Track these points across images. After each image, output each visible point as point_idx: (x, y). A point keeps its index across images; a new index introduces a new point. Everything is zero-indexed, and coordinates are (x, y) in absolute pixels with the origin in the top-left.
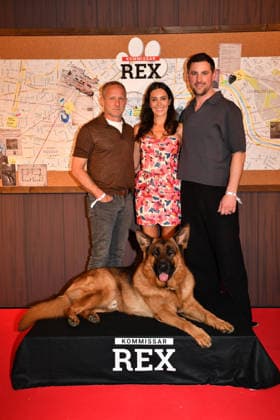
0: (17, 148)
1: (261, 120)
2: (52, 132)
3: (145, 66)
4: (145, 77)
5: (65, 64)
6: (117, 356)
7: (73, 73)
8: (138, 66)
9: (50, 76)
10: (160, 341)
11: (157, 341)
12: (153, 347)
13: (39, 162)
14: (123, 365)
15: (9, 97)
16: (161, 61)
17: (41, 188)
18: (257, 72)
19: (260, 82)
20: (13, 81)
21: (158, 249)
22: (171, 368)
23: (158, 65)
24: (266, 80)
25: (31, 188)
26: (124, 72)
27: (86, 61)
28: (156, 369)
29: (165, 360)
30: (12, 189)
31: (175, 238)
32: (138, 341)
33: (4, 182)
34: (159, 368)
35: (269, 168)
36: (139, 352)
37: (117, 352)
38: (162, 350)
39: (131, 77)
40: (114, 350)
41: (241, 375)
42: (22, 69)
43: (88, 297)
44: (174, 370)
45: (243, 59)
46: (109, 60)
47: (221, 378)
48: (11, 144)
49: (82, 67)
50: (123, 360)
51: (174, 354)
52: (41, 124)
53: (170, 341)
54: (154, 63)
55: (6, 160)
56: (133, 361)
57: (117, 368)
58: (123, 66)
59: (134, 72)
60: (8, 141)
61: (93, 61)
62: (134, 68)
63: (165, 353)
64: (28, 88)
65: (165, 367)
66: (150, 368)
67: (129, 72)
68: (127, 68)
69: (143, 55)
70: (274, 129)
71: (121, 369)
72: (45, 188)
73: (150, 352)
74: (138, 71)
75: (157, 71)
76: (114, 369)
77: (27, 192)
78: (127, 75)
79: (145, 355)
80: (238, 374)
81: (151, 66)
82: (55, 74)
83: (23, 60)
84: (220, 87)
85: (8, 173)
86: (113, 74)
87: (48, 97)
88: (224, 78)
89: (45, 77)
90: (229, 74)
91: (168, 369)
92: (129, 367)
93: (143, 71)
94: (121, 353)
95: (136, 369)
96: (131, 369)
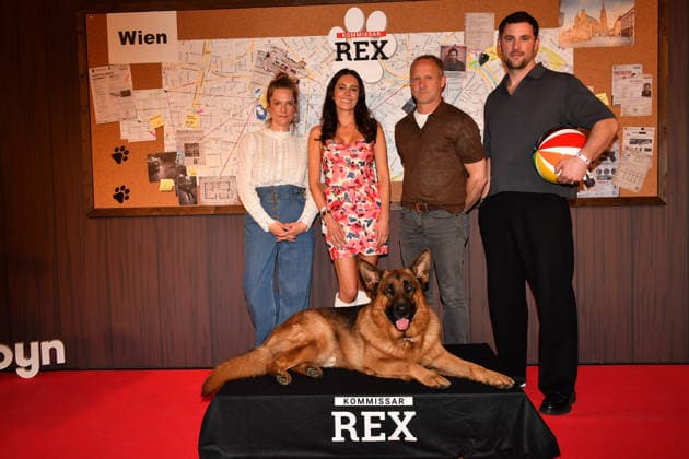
0: (198, 154)
3: (367, 43)
4: (367, 58)
5: (261, 44)
6: (338, 422)
7: (273, 55)
8: (357, 44)
9: (242, 60)
10: (394, 401)
11: (391, 400)
12: (386, 409)
13: (227, 173)
14: (346, 433)
15: (188, 88)
16: (389, 37)
17: (231, 207)
20: (194, 67)
21: (391, 286)
22: (410, 437)
23: (384, 43)
25: (217, 208)
26: (339, 52)
27: (286, 39)
28: (390, 439)
29: (402, 426)
30: (191, 209)
31: (411, 269)
32: (365, 400)
33: (182, 200)
34: (395, 437)
36: (367, 415)
37: (338, 415)
38: (398, 413)
39: (349, 58)
40: (334, 414)
41: (506, 445)
42: (205, 52)
43: (299, 349)
44: (415, 439)
46: (319, 38)
47: (478, 450)
48: (191, 150)
49: (285, 48)
50: (345, 427)
51: (414, 418)
52: (230, 123)
53: (408, 401)
54: (379, 40)
55: (184, 172)
56: (360, 427)
57: (338, 438)
58: (338, 44)
59: (353, 52)
60: (186, 146)
61: (298, 39)
62: (353, 47)
63: (402, 417)
64: (215, 77)
65: (402, 435)
66: (382, 437)
67: (347, 52)
68: (343, 47)
69: (364, 30)
71: (343, 439)
73: (382, 415)
74: (358, 51)
75: (384, 50)
76: (334, 439)
77: (213, 212)
78: (344, 56)
79: (374, 420)
80: (500, 444)
81: (375, 43)
82: (248, 57)
83: (207, 41)
84: (468, 69)
85: (187, 188)
86: (324, 54)
87: (240, 87)
88: (472, 58)
89: (235, 61)
90: (479, 53)
91: (406, 439)
92: (354, 437)
93: (364, 50)
94: (342, 418)
95: (364, 439)
96: (357, 439)
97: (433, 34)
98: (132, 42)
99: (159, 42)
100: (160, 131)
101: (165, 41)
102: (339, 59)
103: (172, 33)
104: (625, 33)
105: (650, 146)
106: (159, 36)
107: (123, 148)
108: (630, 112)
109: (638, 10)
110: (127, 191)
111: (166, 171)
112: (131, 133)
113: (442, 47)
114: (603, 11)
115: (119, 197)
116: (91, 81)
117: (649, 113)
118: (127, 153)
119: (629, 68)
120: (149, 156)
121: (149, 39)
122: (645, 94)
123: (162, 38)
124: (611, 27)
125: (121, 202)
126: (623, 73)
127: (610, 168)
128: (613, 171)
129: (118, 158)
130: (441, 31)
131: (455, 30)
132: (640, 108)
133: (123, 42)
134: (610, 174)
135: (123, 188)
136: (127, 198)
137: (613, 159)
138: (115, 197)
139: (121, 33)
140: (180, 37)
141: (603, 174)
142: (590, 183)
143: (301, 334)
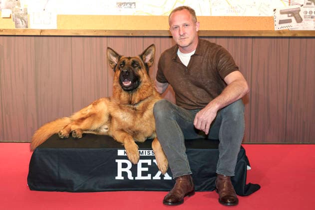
6: (120, 166)
12: (152, 158)
14: (124, 174)
21: (124, 61)
22: (167, 177)
25: (42, 31)
31: (142, 57)
33: (17, 24)
34: (157, 177)
36: (139, 162)
37: (120, 162)
40: (117, 161)
43: (83, 119)
44: (170, 178)
50: (124, 170)
57: (120, 177)
66: (149, 177)
72: (56, 31)
73: (149, 162)
76: (117, 178)
77: (39, 34)
79: (144, 165)
91: (165, 178)
92: (130, 177)
94: (123, 164)
95: (136, 178)
96: (132, 178)
111: (6, 3)
127: (313, 10)
134: (313, 14)
141: (308, 14)
142: (299, 20)
143: (89, 110)
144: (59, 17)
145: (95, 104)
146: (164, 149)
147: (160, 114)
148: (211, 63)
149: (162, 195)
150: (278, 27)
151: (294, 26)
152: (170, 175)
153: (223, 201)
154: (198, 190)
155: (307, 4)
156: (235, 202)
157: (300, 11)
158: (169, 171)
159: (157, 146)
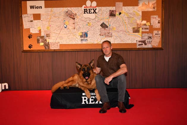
0: (50, 36)
1: (130, 27)
2: (61, 31)
3: (91, 9)
4: (92, 13)
5: (66, 9)
6: (83, 99)
7: (68, 12)
8: (89, 9)
13: (57, 41)
14: (85, 102)
15: (47, 20)
16: (97, 8)
17: (58, 50)
18: (128, 11)
19: (129, 14)
20: (49, 15)
21: (84, 68)
23: (96, 9)
24: (131, 14)
25: (54, 50)
26: (85, 11)
27: (72, 8)
28: (96, 103)
30: (48, 50)
31: (89, 64)
33: (45, 48)
34: (97, 103)
35: (132, 43)
37: (83, 98)
39: (87, 13)
40: (82, 97)
42: (51, 11)
43: (69, 82)
44: (101, 103)
45: (123, 7)
46: (80, 8)
48: (48, 35)
49: (72, 10)
50: (85, 100)
52: (57, 29)
54: (95, 9)
55: (46, 41)
57: (83, 103)
58: (85, 9)
59: (88, 11)
61: (74, 8)
64: (54, 17)
66: (94, 103)
67: (87, 11)
69: (91, 6)
70: (134, 30)
71: (84, 103)
72: (59, 50)
73: (94, 97)
74: (89, 11)
75: (96, 11)
76: (82, 103)
77: (53, 51)
81: (93, 9)
82: (62, 12)
83: (52, 8)
84: (116, 16)
85: (47, 45)
86: (81, 12)
87: (60, 20)
88: (117, 13)
89: (59, 13)
90: (119, 12)
91: (100, 103)
92: (87, 103)
93: (91, 11)
95: (89, 103)
96: (88, 103)
97: (108, 7)
98: (33, 8)
99: (40, 8)
100: (40, 31)
101: (41, 8)
102: (85, 13)
103: (43, 6)
104: (154, 8)
105: (160, 35)
106: (40, 7)
107: (31, 35)
108: (155, 27)
109: (157, 2)
110: (32, 46)
111: (42, 40)
112: (33, 31)
113: (110, 10)
114: (149, 2)
115: (30, 47)
116: (23, 18)
117: (159, 27)
118: (32, 36)
119: (155, 16)
120: (37, 37)
121: (37, 8)
122: (159, 23)
123: (41, 7)
124: (151, 6)
125: (30, 48)
126: (153, 17)
127: (150, 41)
128: (151, 41)
129: (29, 37)
130: (110, 6)
131: (113, 6)
132: (157, 26)
133: (31, 8)
134: (150, 42)
135: (31, 45)
136: (32, 47)
137: (151, 38)
138: (29, 47)
139: (30, 6)
140: (45, 7)
142: (146, 44)
143: (71, 79)
144: (61, 45)
145: (73, 76)
146: (99, 93)
147: (98, 80)
148: (116, 61)
149: (99, 109)
150: (138, 47)
151: (144, 46)
152: (102, 102)
153: (121, 111)
154: (112, 107)
155: (148, 38)
156: (125, 111)
157: (145, 41)
158: (101, 100)
159: (96, 92)
